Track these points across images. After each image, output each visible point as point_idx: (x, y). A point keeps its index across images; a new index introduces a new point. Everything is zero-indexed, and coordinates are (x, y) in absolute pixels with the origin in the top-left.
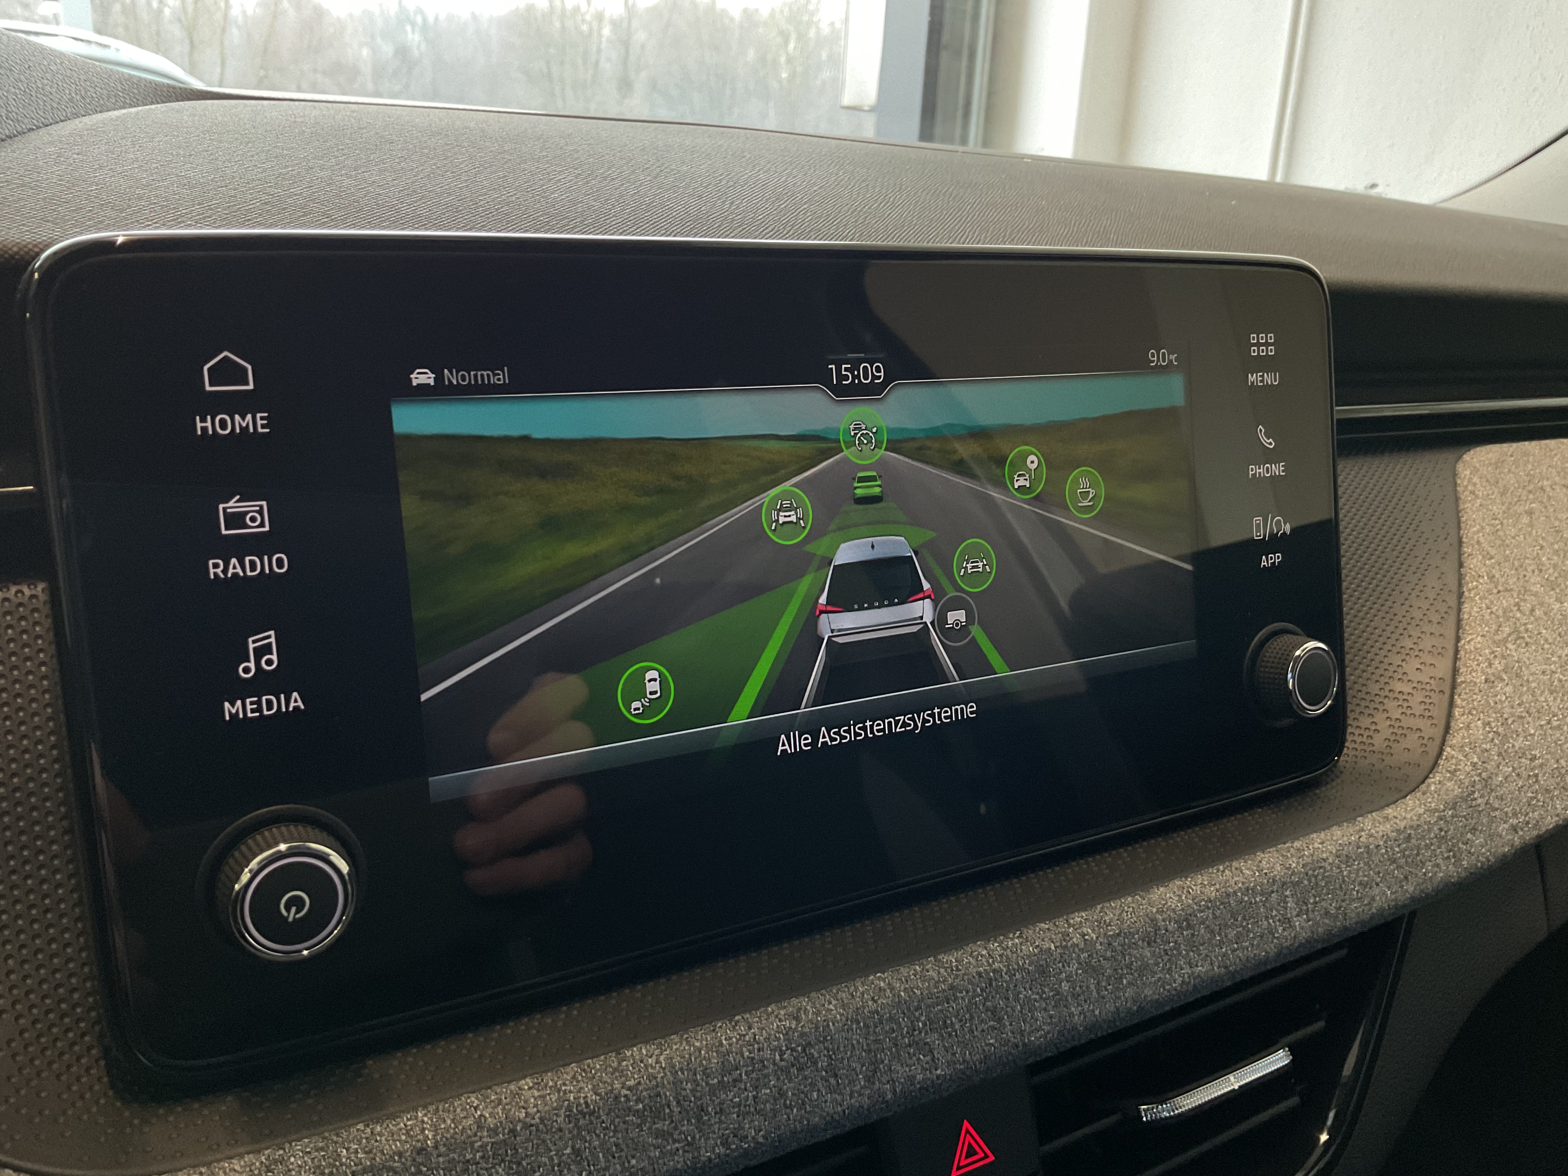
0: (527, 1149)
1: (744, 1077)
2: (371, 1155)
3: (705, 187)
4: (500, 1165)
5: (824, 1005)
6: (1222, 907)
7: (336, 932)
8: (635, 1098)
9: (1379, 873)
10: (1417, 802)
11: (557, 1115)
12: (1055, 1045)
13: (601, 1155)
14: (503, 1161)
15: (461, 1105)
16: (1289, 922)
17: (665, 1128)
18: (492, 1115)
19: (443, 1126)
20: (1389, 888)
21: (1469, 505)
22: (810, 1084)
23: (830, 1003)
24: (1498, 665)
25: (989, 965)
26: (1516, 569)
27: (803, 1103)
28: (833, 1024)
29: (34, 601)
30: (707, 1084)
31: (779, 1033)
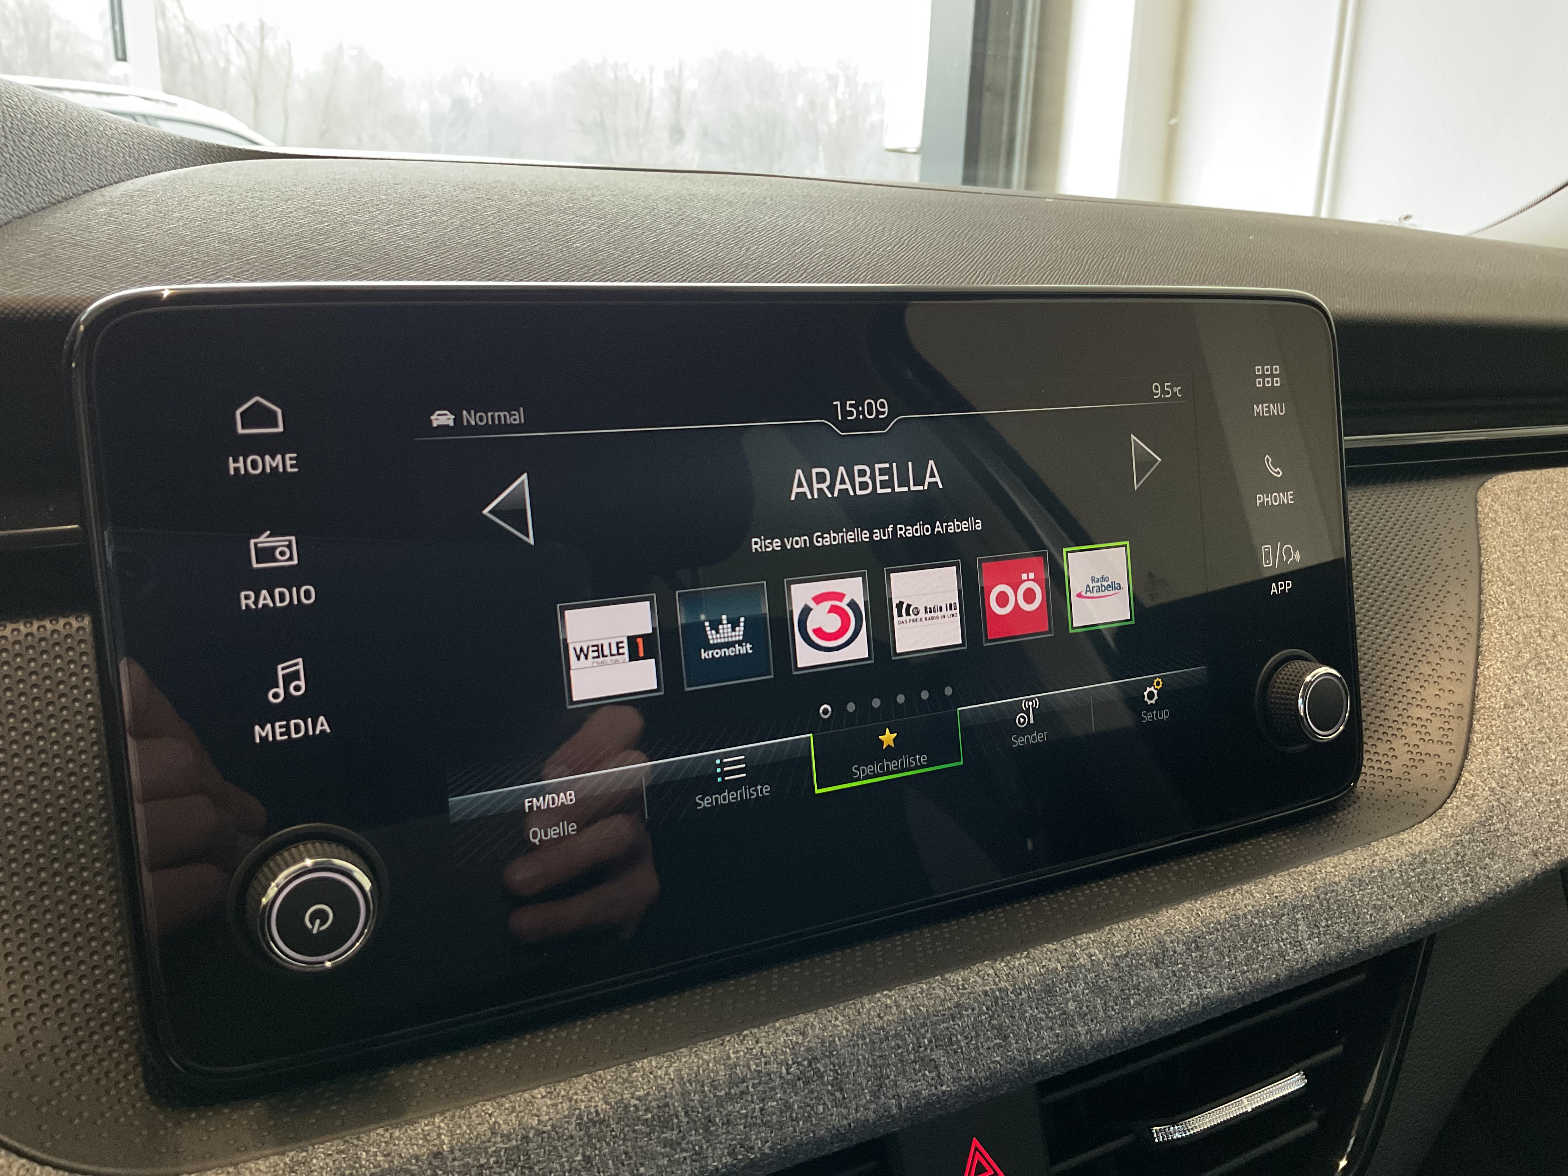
0: (539, 1155)
1: (751, 1089)
2: (389, 1158)
3: (724, 234)
4: (513, 1170)
5: (830, 1021)
6: (1231, 929)
7: (358, 944)
8: (644, 1108)
9: (1393, 897)
10: (1434, 827)
11: (567, 1122)
12: (1062, 1063)
13: (610, 1162)
14: (516, 1166)
15: (476, 1112)
16: (1301, 945)
17: (674, 1137)
18: (506, 1122)
19: (458, 1132)
20: (1403, 912)
21: (1490, 532)
22: (816, 1098)
23: (837, 1019)
24: (1518, 691)
25: (995, 983)
26: (1538, 596)
27: (810, 1116)
28: (840, 1040)
29: (81, 632)
30: (715, 1096)
31: (785, 1047)
